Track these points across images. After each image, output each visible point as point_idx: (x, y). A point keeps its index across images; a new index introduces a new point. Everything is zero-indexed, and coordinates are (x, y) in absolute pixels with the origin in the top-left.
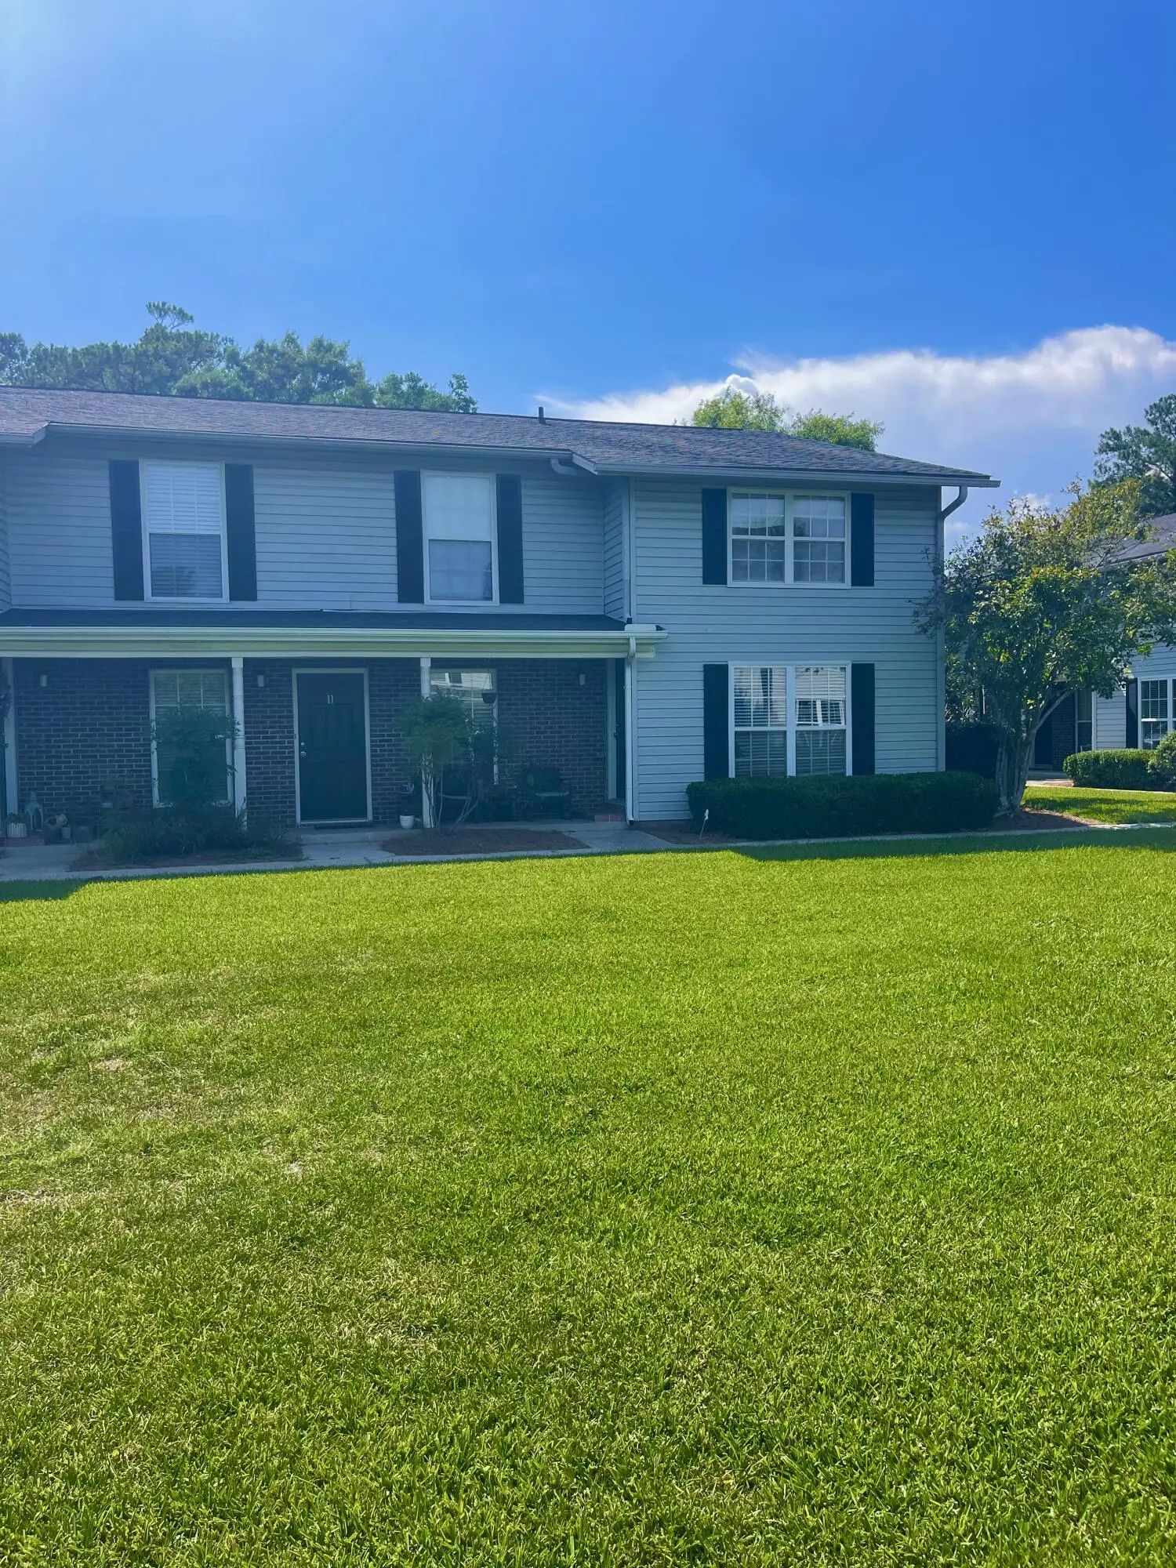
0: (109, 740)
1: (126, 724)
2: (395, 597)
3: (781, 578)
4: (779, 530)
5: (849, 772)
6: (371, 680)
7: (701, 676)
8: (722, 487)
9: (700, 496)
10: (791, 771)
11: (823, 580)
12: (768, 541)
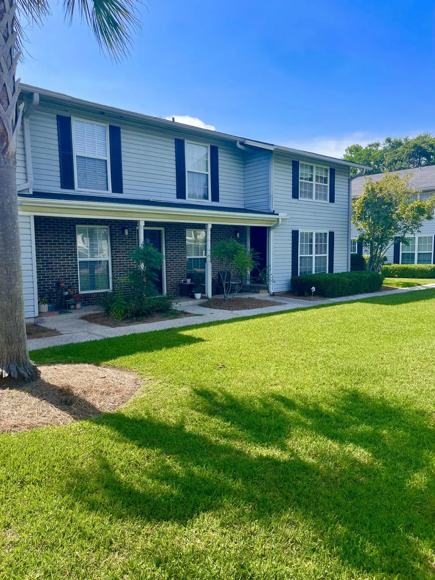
0: (59, 260)
1: (66, 252)
2: (175, 196)
3: (312, 198)
4: (311, 179)
5: (327, 272)
6: (165, 233)
7: (291, 235)
8: (297, 160)
9: (291, 163)
10: (314, 272)
11: (321, 200)
12: (309, 183)
